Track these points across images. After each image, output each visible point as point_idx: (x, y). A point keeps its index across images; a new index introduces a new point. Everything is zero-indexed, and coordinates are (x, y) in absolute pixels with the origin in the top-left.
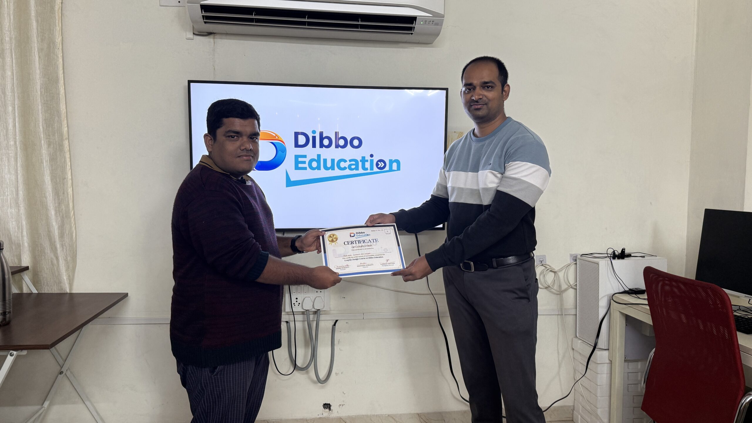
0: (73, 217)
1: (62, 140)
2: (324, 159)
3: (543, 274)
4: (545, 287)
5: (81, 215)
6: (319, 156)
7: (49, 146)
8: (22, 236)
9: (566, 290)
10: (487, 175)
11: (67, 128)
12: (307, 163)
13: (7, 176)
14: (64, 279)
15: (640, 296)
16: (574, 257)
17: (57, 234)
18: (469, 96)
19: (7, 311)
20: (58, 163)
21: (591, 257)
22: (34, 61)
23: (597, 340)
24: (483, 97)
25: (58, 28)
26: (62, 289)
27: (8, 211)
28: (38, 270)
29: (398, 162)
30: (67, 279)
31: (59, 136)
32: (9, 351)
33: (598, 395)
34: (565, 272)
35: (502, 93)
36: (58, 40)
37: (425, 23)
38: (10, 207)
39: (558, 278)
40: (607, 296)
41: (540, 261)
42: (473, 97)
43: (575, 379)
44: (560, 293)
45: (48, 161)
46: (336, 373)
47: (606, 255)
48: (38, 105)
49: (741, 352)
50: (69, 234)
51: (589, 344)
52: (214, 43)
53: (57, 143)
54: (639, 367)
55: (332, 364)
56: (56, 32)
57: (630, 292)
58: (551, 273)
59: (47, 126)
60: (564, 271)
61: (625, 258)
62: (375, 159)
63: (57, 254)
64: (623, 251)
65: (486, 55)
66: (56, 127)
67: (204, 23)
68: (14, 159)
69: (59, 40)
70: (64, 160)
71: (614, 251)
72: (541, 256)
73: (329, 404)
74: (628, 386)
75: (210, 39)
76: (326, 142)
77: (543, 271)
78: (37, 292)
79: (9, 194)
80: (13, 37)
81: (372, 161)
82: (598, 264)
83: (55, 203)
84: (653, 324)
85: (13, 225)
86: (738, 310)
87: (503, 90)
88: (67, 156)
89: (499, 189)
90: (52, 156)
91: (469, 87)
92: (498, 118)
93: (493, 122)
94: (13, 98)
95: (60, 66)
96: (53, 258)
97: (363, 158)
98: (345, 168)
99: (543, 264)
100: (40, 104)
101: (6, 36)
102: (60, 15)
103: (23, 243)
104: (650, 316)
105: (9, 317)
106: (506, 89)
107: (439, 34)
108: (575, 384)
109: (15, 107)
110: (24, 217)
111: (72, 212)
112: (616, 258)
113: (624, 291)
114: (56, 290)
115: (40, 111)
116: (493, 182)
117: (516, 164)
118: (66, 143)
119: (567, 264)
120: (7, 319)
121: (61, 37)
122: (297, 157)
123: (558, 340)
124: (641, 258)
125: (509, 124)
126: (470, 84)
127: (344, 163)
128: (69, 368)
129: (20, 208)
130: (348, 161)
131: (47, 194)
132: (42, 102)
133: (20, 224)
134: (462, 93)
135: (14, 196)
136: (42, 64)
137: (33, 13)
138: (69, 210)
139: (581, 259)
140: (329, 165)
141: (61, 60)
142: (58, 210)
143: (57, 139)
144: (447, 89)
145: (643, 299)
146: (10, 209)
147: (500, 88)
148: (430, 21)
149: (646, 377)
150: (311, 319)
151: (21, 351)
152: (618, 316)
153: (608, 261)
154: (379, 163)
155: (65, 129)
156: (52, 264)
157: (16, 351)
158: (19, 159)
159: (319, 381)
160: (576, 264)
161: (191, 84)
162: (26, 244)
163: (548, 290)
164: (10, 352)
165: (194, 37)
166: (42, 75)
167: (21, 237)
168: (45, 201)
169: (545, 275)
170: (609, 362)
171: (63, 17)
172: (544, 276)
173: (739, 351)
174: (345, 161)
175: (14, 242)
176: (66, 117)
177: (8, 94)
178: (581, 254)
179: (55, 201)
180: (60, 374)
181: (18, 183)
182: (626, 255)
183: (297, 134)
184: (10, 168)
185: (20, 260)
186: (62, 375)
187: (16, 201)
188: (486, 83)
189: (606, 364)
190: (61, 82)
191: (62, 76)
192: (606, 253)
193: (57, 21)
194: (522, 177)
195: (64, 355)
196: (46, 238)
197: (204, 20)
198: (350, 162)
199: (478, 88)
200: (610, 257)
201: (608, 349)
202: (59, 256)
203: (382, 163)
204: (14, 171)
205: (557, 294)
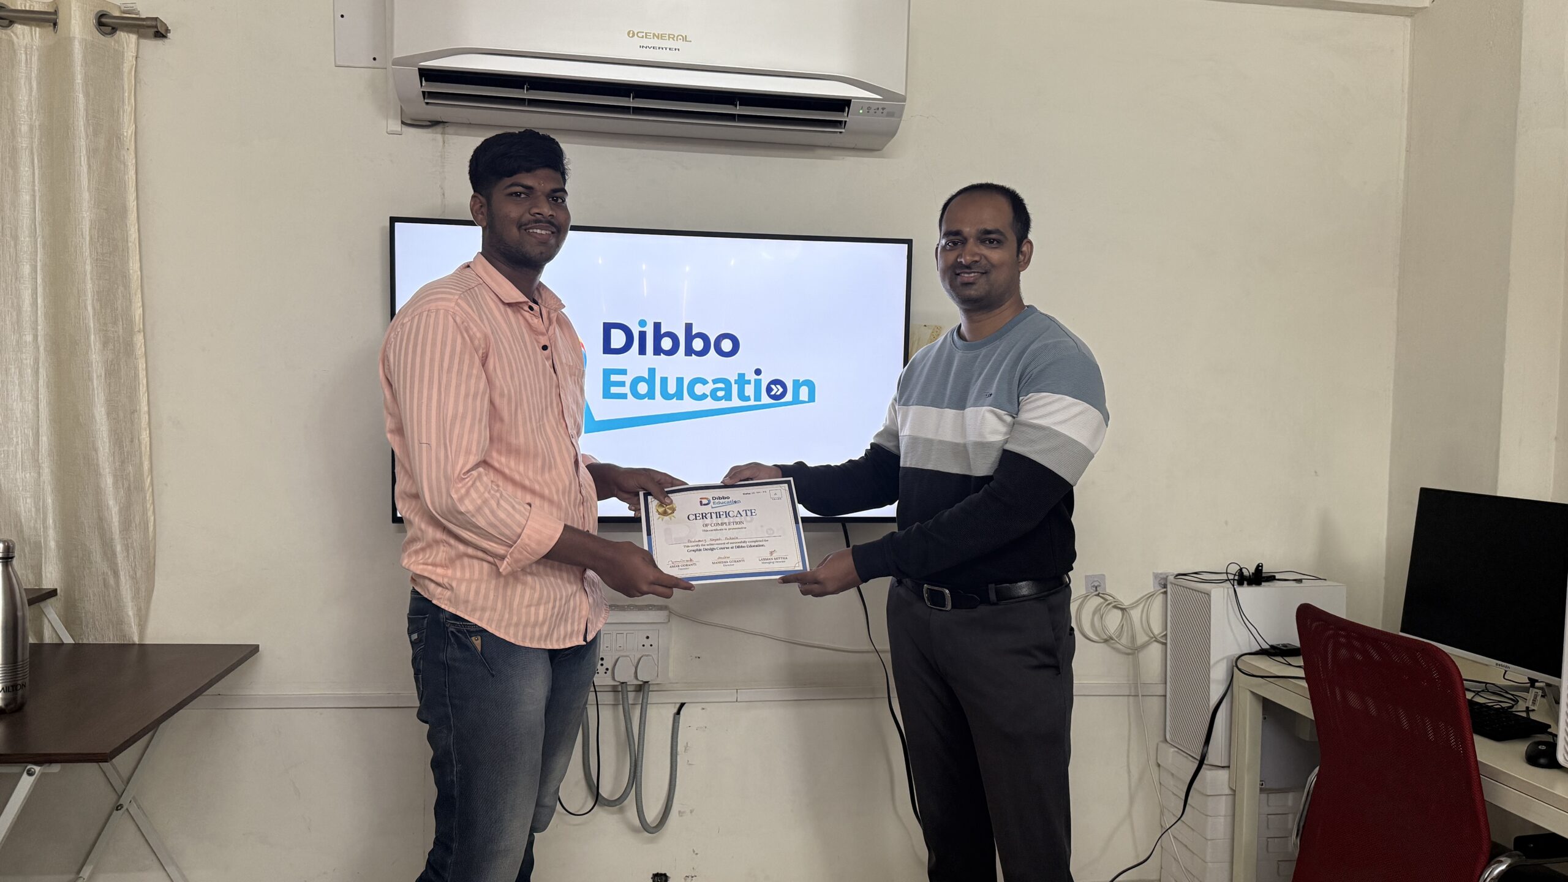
0: (151, 490)
1: (130, 332)
2: (661, 378)
3: (1098, 613)
4: (1103, 639)
5: (166, 485)
6: (652, 371)
7: (104, 346)
8: (44, 528)
9: (1145, 646)
10: (983, 416)
11: (141, 308)
12: (628, 384)
13: (17, 406)
14: (128, 616)
15: (1290, 660)
16: (1162, 579)
17: (117, 524)
18: (952, 256)
19: (20, 682)
20: (122, 381)
21: (1196, 579)
22: (79, 175)
23: (1206, 748)
24: (981, 258)
25: (128, 108)
26: (125, 636)
27: (18, 477)
28: (77, 597)
29: (810, 384)
30: (134, 615)
31: (125, 326)
32: (26, 764)
33: (1208, 859)
34: (1142, 611)
35: (1018, 256)
36: (127, 132)
37: (868, 112)
38: (20, 468)
39: (1129, 622)
40: (1225, 661)
41: (1093, 586)
42: (961, 258)
43: (1162, 826)
44: (1134, 651)
45: (101, 376)
46: (679, 812)
47: (1224, 577)
48: (85, 263)
49: (1481, 776)
50: (140, 523)
51: (1189, 755)
52: (444, 143)
53: (121, 338)
54: (1290, 803)
55: (672, 795)
56: (123, 116)
57: (1273, 651)
58: (1115, 611)
59: (101, 305)
60: (1141, 606)
61: (1263, 584)
62: (765, 380)
63: (116, 564)
64: (1259, 569)
65: (989, 182)
66: (119, 307)
67: (424, 104)
68: (32, 371)
69: (130, 132)
70: (135, 373)
71: (1241, 569)
72: (1095, 576)
73: (665, 875)
74: (1268, 842)
75: (435, 135)
76: (666, 344)
77: (1099, 607)
78: (72, 642)
79: (20, 442)
80: (37, 123)
81: (758, 383)
82: (1209, 595)
83: (114, 463)
84: (1315, 718)
85: (27, 505)
86: (1483, 691)
87: (1019, 251)
88: (140, 366)
89: (1009, 447)
90: (110, 367)
91: (954, 238)
92: (1007, 304)
93: (997, 311)
94: (32, 248)
95: (130, 183)
96: (107, 573)
97: (741, 376)
98: (703, 397)
99: (1099, 593)
100: (88, 262)
101: (22, 122)
102: (133, 82)
103: (45, 541)
104: (1310, 701)
105: (23, 697)
106: (1025, 249)
107: (896, 132)
108: (1162, 835)
109: (36, 267)
110: (49, 489)
111: (147, 479)
112: (1245, 583)
113: (1260, 650)
114: (111, 638)
115: (89, 276)
116: (995, 432)
117: (1045, 397)
118: (139, 339)
119: (1147, 593)
120: (19, 700)
121: (134, 126)
122: (607, 373)
123: (1129, 745)
124: (1294, 584)
125: (1030, 317)
126: (957, 233)
127: (702, 385)
128: (134, 798)
129: (41, 471)
130: (711, 382)
131: (99, 444)
132: (93, 256)
133: (41, 504)
134: (939, 249)
135: (31, 445)
136: (94, 181)
137: (79, 79)
138: (142, 475)
139: (1175, 584)
140: (672, 389)
141: (132, 173)
142: (120, 476)
143: (121, 331)
144: (909, 242)
145: (1295, 668)
146: (22, 472)
147: (1015, 245)
148: (878, 109)
149: (1302, 824)
150: (631, 702)
151: (49, 766)
152: (1248, 698)
153: (1228, 588)
154: (773, 386)
155: (138, 312)
156: (106, 584)
157: (39, 766)
158: (42, 372)
159: (645, 827)
160: (1165, 593)
161: (397, 224)
162: (52, 544)
163: (1109, 646)
164: (28, 767)
165: (403, 129)
166: (95, 202)
167: (42, 529)
168: (95, 457)
169: (1103, 615)
170: (1230, 792)
171: (138, 88)
172: (1102, 618)
173: (1479, 774)
174: (704, 382)
175: (29, 539)
176: (140, 287)
177: (23, 239)
178: (1176, 573)
179: (114, 458)
180: (117, 810)
181: (39, 420)
182: (1264, 577)
183: (608, 328)
184: (23, 388)
185: (39, 576)
186: (120, 812)
187: (34, 455)
188: (989, 232)
189: (1224, 797)
190: (132, 216)
191: (134, 205)
192: (1225, 571)
193: (126, 94)
194: (1055, 424)
195: (125, 772)
196: (95, 532)
197: (424, 98)
198: (714, 384)
199: (971, 241)
200: (1232, 581)
201: (1229, 767)
202: (120, 568)
203: (779, 386)
204: (30, 394)
205: (1128, 654)
